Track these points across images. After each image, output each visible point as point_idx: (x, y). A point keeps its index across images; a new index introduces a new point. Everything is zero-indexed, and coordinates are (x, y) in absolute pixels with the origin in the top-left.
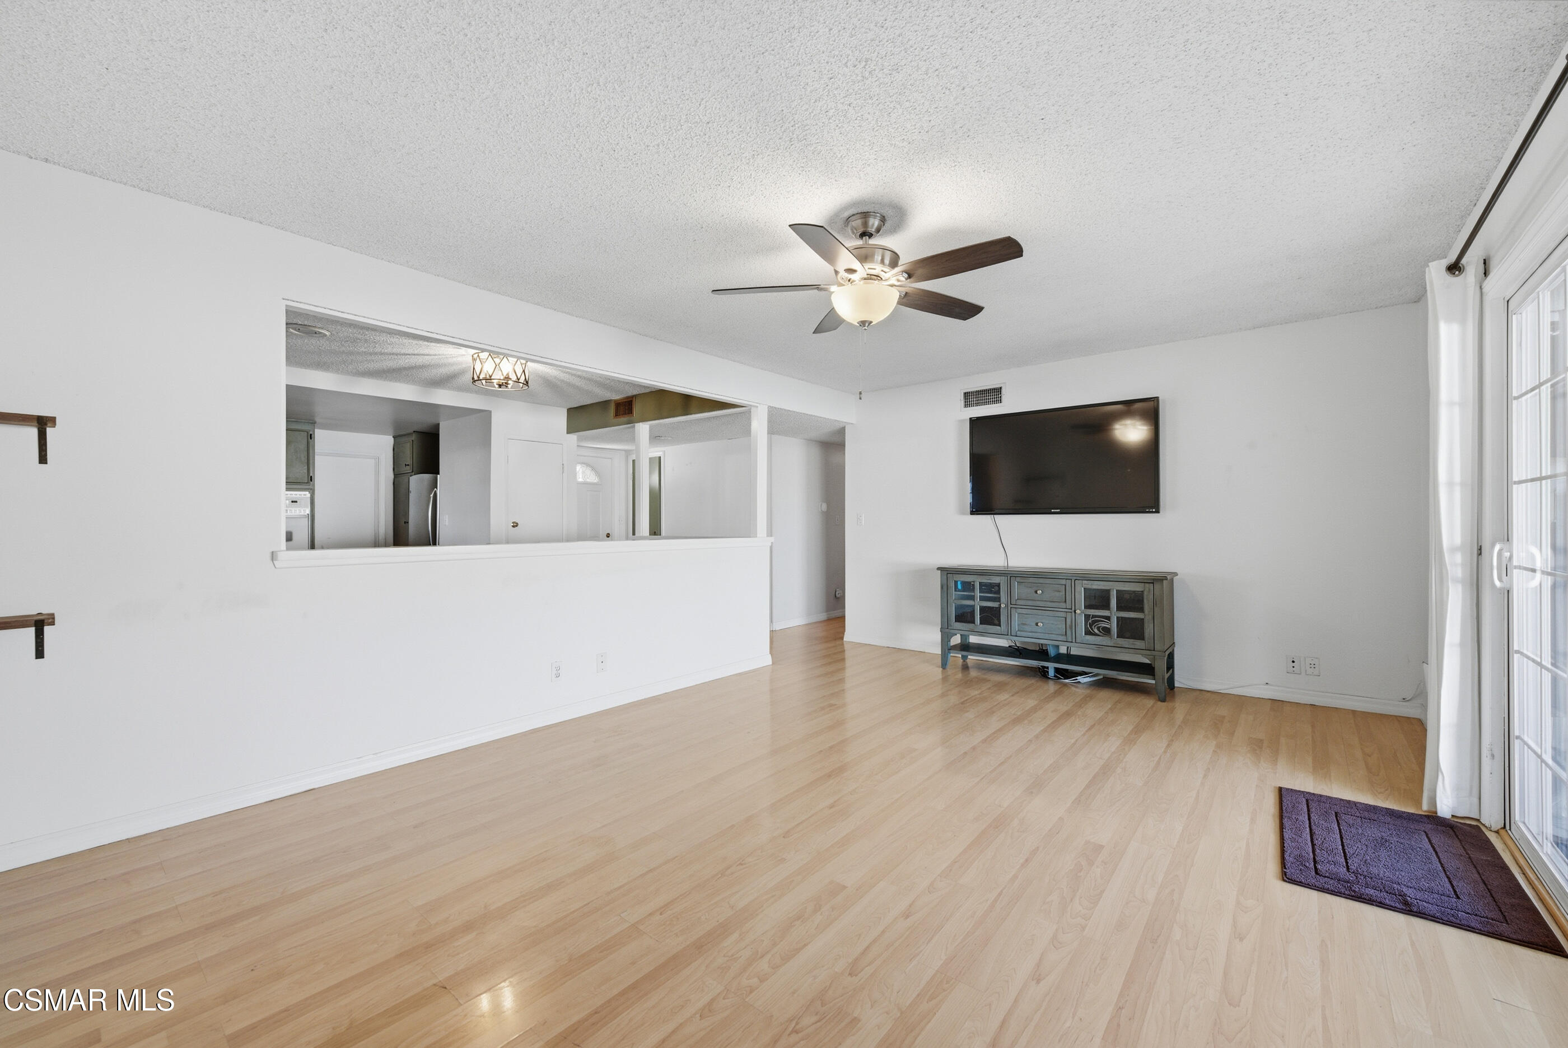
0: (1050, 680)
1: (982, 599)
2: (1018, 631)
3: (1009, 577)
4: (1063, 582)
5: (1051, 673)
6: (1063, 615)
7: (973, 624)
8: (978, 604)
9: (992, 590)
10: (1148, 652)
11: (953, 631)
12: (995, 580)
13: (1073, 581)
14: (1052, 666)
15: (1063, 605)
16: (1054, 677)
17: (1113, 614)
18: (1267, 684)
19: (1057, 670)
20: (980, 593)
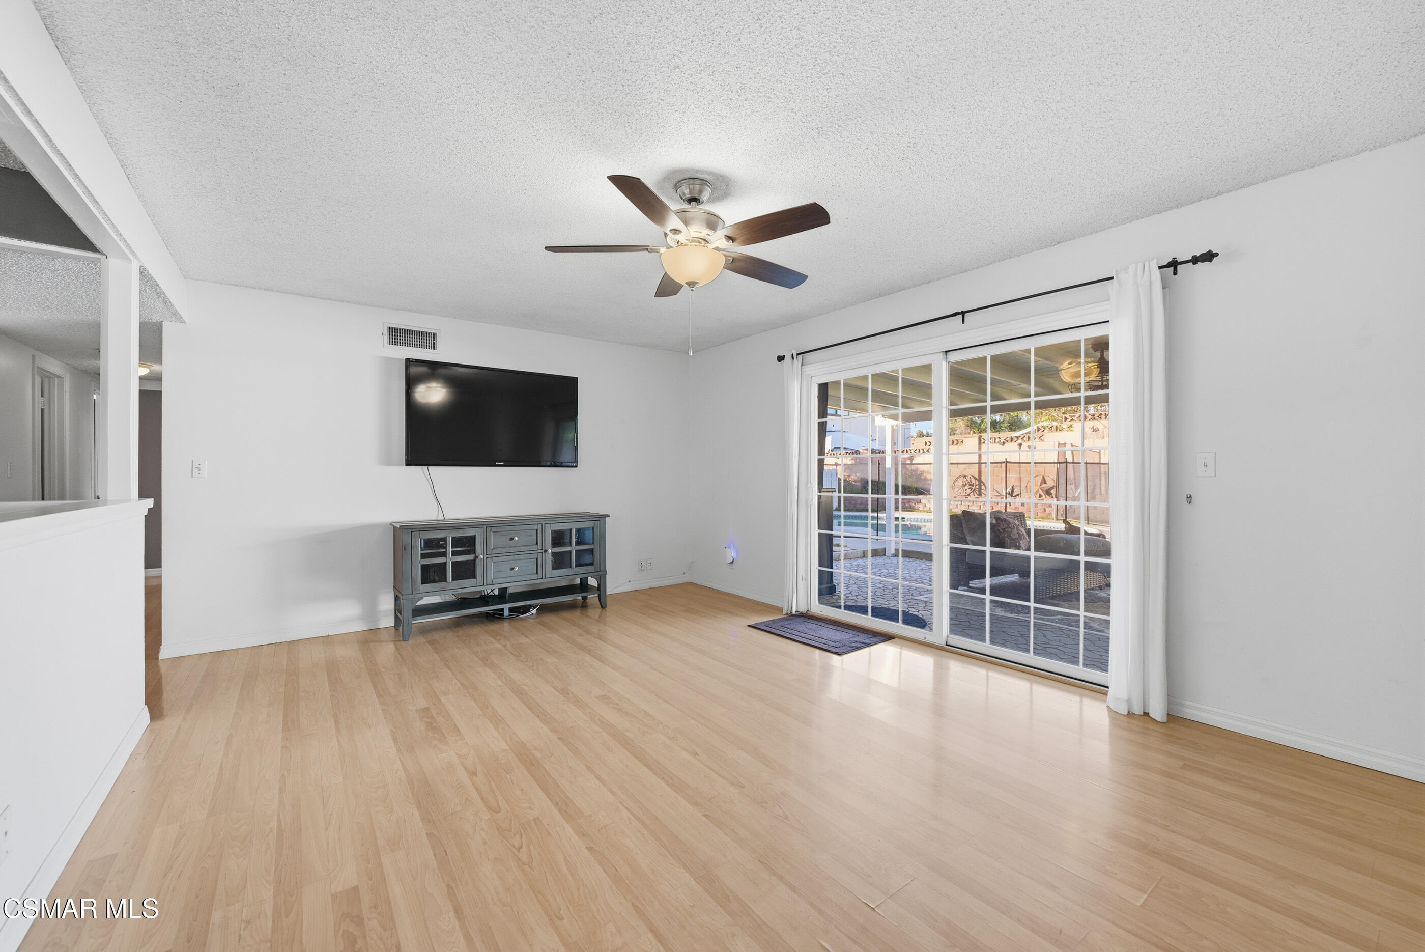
0: (505, 620)
1: (454, 554)
2: (494, 579)
3: (485, 528)
4: (535, 527)
5: (506, 613)
6: (535, 556)
7: (445, 583)
8: (450, 560)
9: (466, 544)
10: (596, 574)
11: (419, 596)
12: (470, 533)
13: (543, 525)
14: (506, 607)
15: (535, 547)
16: (510, 615)
17: (573, 548)
18: (630, 581)
19: (511, 610)
20: (452, 548)
